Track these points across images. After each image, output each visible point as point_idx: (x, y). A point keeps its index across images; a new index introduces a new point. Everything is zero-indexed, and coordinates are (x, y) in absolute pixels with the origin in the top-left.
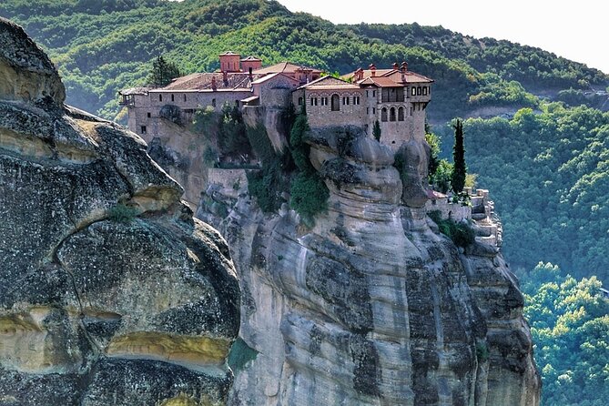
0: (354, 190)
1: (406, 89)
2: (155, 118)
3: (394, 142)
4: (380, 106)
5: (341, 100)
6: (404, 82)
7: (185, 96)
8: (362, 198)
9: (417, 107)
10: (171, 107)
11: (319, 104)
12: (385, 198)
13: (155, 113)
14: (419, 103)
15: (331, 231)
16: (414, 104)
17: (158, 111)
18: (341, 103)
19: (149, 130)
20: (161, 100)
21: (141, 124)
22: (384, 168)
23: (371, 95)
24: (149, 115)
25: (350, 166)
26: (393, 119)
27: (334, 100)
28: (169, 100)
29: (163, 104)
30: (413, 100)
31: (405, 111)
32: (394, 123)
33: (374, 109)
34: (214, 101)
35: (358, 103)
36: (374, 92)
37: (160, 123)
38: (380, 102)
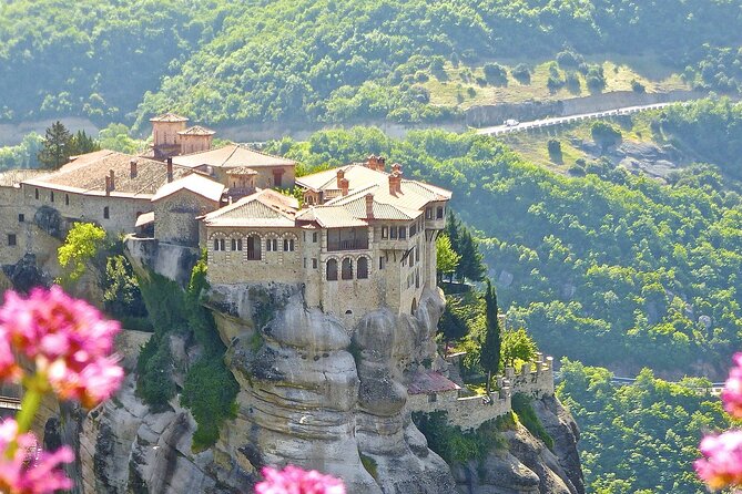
0: (274, 390)
1: (371, 229)
2: (29, 223)
3: (349, 312)
4: (325, 257)
5: (263, 244)
6: (370, 218)
7: (67, 196)
8: (287, 403)
9: (391, 257)
10: (49, 211)
11: (228, 248)
12: (326, 403)
13: (29, 216)
14: (394, 251)
15: (240, 450)
16: (386, 252)
17: (33, 214)
18: (264, 249)
19: (21, 240)
20: (37, 198)
21: (8, 231)
22: (326, 356)
23: (309, 238)
24: (21, 218)
25: (271, 351)
26: (347, 275)
27: (252, 242)
28: (48, 199)
29: (39, 203)
30: (384, 245)
31: (370, 264)
32: (350, 282)
33: (315, 261)
34: (106, 209)
35: (292, 249)
36: (315, 235)
37: (35, 233)
38: (325, 250)
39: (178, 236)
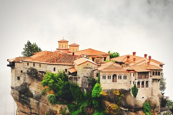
2: (25, 73)
3: (143, 98)
4: (137, 81)
5: (117, 77)
7: (40, 65)
9: (155, 81)
10: (33, 70)
11: (107, 79)
13: (25, 71)
14: (156, 79)
16: (154, 79)
17: (27, 70)
18: (117, 79)
19: (22, 79)
20: (28, 65)
21: (18, 76)
23: (132, 75)
24: (22, 71)
26: (143, 86)
27: (114, 77)
28: (32, 66)
29: (29, 67)
30: (153, 77)
31: (149, 83)
32: (143, 89)
33: (134, 82)
34: (54, 68)
35: (126, 79)
36: (134, 74)
37: (27, 76)
38: (137, 79)
39: (86, 75)
